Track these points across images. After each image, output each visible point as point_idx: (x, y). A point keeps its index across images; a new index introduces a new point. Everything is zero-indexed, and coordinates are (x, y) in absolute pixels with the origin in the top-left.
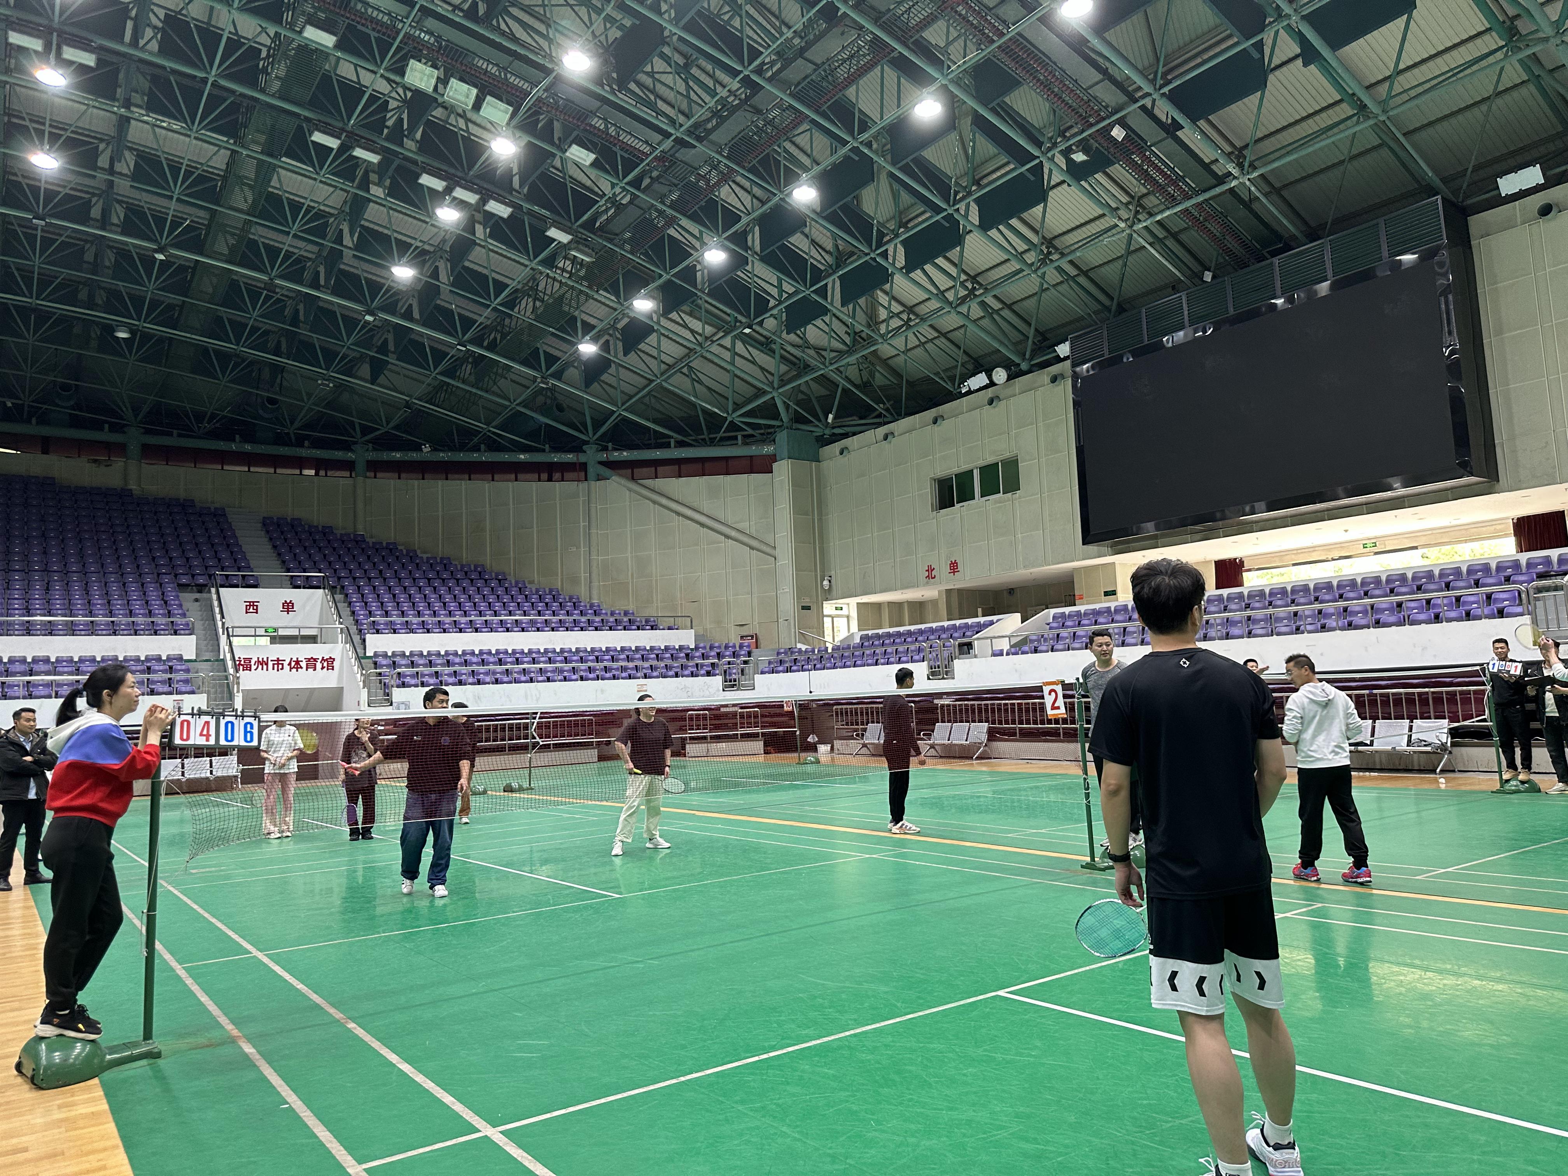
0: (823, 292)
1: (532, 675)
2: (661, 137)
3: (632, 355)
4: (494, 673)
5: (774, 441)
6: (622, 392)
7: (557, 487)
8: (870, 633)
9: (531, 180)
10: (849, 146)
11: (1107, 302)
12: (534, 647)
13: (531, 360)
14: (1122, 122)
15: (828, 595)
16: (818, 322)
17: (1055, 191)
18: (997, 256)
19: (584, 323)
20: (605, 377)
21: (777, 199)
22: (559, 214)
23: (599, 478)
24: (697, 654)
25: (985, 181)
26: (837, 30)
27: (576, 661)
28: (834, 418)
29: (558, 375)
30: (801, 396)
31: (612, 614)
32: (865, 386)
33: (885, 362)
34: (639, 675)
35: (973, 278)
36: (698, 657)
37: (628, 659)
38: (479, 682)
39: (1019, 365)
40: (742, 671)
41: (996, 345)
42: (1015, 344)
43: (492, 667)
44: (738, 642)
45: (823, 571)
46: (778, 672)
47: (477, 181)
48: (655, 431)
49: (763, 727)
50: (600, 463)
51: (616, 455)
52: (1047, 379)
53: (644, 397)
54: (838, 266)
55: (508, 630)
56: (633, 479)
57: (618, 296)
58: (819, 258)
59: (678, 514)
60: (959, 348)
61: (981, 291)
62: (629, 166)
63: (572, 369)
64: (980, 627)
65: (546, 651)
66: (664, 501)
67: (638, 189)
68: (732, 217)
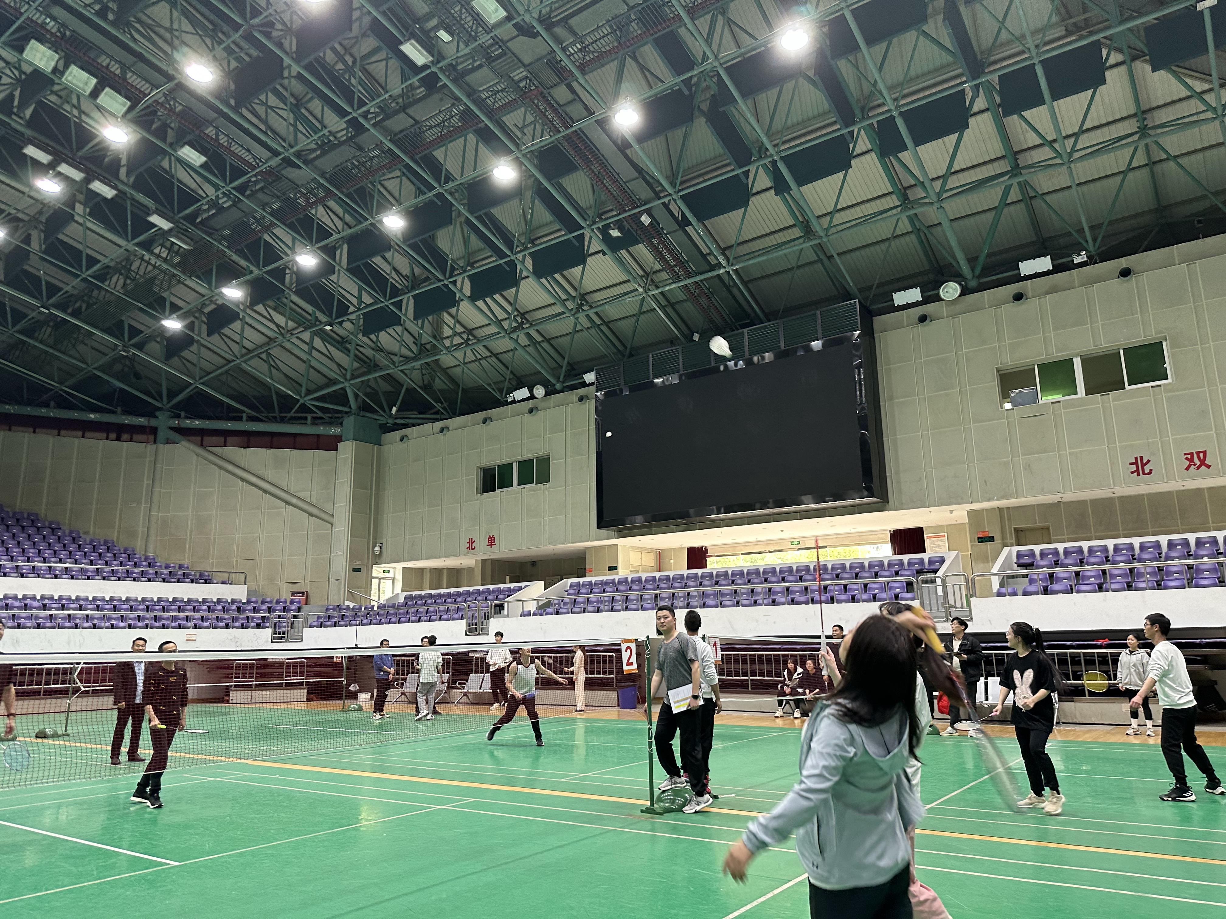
0: (399, 305)
1: (78, 621)
2: (270, 154)
3: (215, 338)
4: (37, 618)
5: (341, 424)
6: (201, 369)
7: (124, 446)
8: (414, 593)
9: (139, 171)
10: (435, 192)
11: (621, 348)
12: (82, 594)
13: (116, 329)
14: (649, 212)
15: (378, 559)
16: (390, 330)
17: (593, 257)
18: (545, 298)
19: (172, 304)
20: (185, 354)
21: (368, 222)
22: (164, 206)
23: (168, 442)
24: (249, 608)
25: (538, 242)
26: (436, 97)
27: (126, 610)
28: (397, 411)
29: (140, 346)
30: (368, 390)
31: (167, 567)
32: (427, 387)
33: (445, 371)
34: (189, 625)
35: (523, 315)
36: (249, 610)
37: (179, 609)
38: (19, 626)
39: (554, 385)
40: (292, 623)
41: (539, 368)
42: (553, 369)
43: (34, 612)
44: (289, 598)
45: (375, 538)
46: (326, 626)
47: (84, 162)
48: (229, 406)
49: (308, 677)
50: (172, 428)
51: (188, 423)
52: (575, 399)
53: (220, 375)
54: (413, 288)
55: (56, 577)
56: (202, 445)
57: (209, 283)
58: (397, 279)
59: (243, 480)
60: (508, 368)
61: (528, 325)
62: (237, 173)
63: (153, 343)
64: (510, 592)
65: (95, 599)
66: (230, 467)
67: (243, 195)
68: (324, 233)
